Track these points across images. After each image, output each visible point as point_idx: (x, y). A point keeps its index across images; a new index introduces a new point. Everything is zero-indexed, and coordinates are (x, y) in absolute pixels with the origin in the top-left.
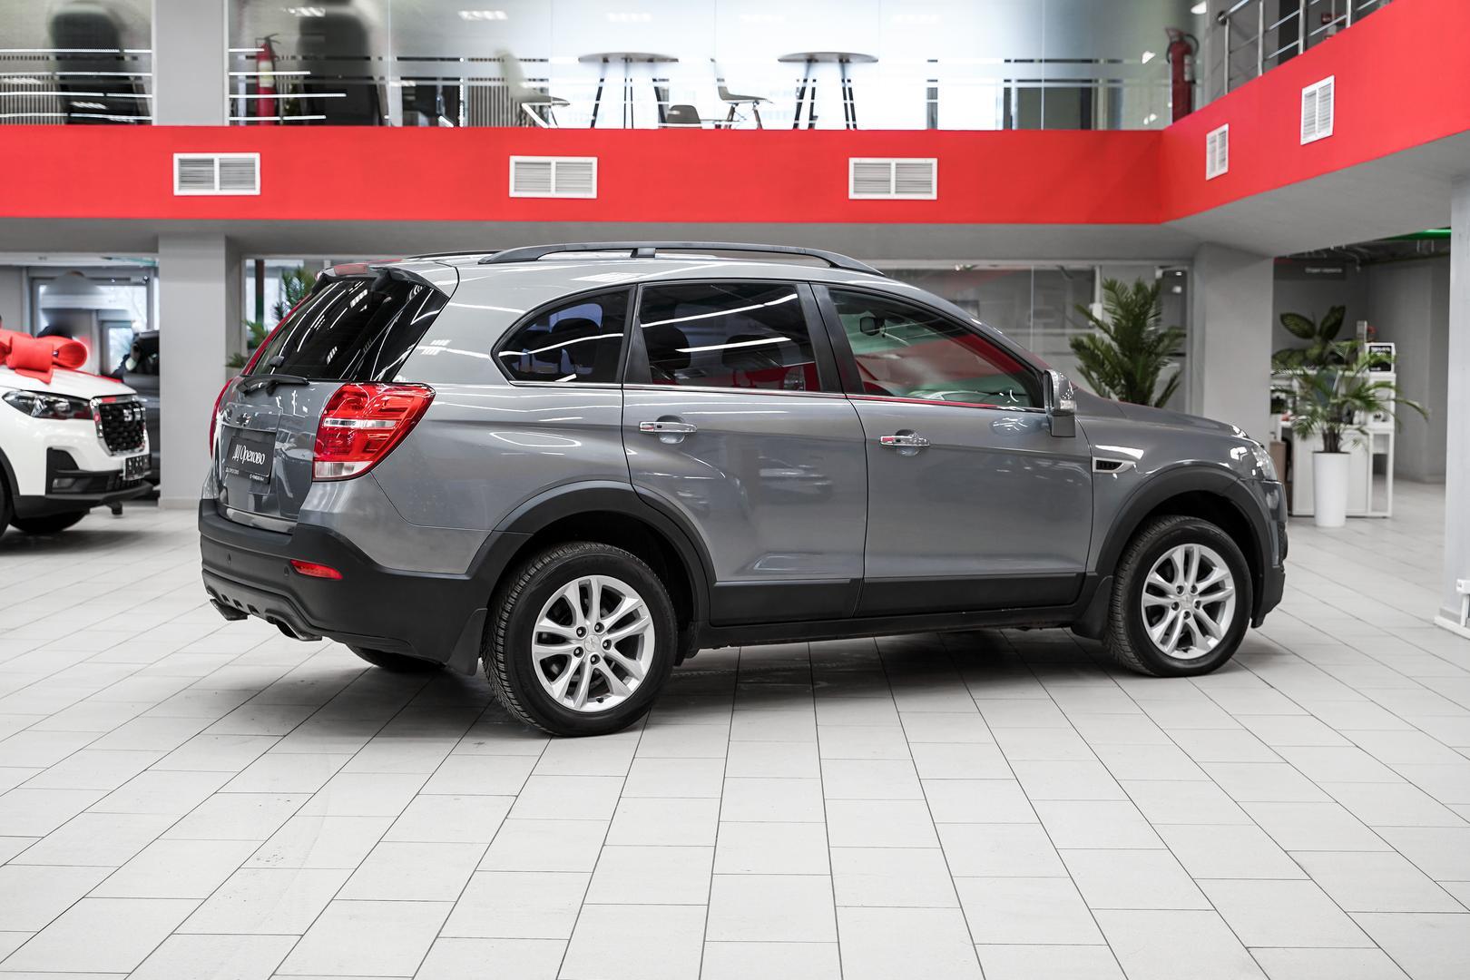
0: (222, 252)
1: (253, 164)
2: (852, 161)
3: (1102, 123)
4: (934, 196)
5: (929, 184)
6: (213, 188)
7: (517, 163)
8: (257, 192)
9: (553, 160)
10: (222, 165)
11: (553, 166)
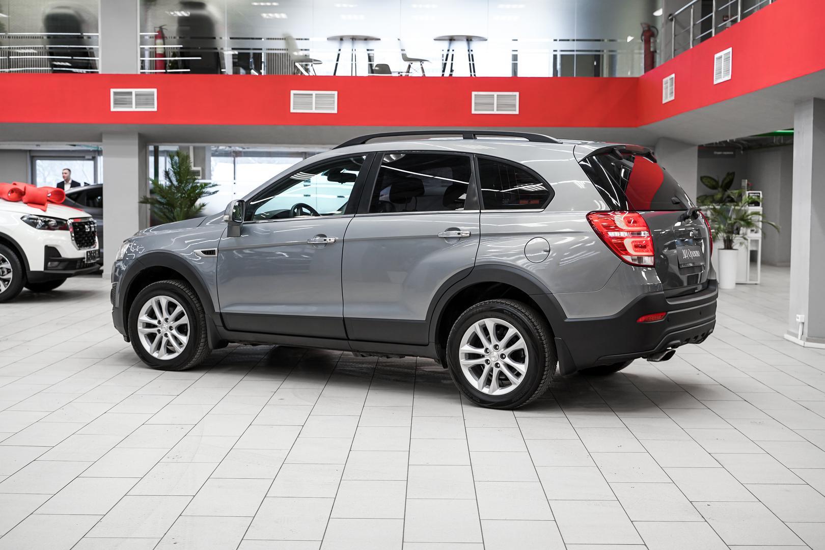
0: (137, 142)
1: (153, 95)
2: (474, 93)
3: (605, 73)
4: (517, 112)
5: (515, 106)
6: (132, 107)
7: (294, 94)
8: (155, 109)
9: (314, 93)
10: (136, 95)
11: (314, 96)
